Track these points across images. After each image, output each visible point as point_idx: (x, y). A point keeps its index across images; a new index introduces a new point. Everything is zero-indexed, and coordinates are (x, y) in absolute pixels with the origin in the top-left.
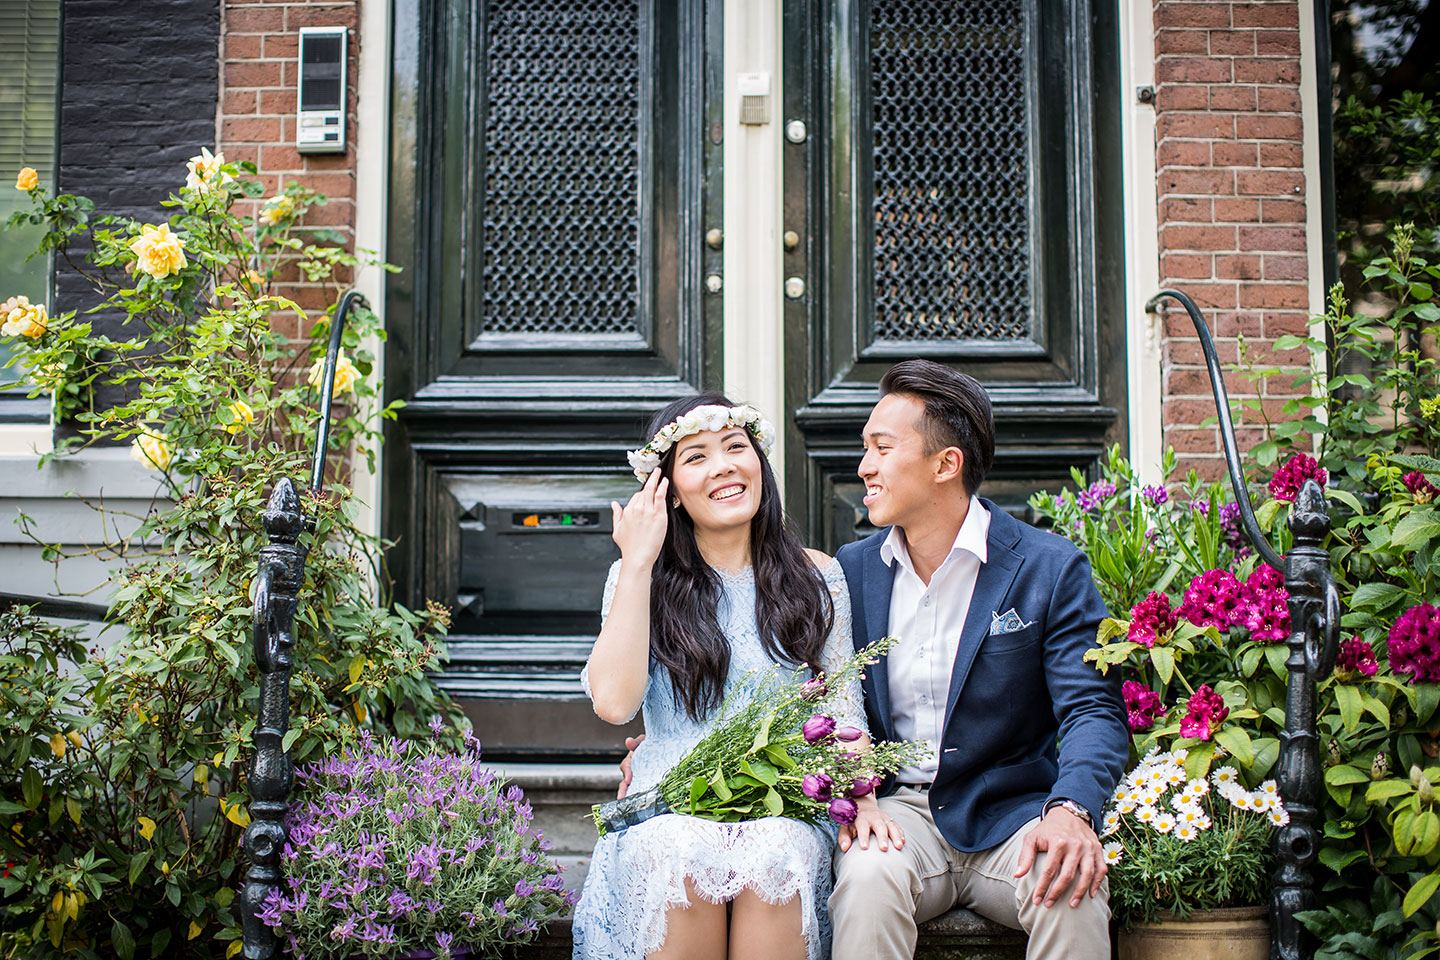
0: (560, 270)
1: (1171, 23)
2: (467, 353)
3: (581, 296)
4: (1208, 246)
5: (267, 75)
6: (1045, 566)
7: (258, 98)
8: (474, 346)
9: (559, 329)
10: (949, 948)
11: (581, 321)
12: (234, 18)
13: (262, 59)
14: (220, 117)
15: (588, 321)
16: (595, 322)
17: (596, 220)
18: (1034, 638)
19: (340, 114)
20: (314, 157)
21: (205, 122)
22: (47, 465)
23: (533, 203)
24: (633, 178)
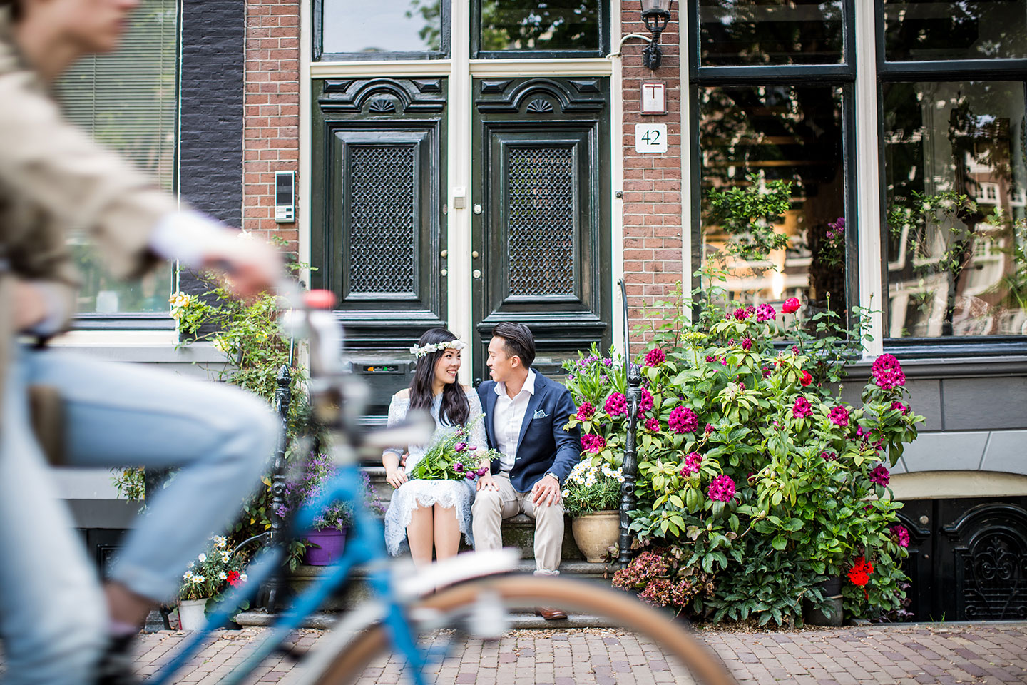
0: (381, 266)
1: (628, 166)
2: (344, 301)
3: (390, 277)
4: (642, 258)
5: (261, 190)
6: (554, 395)
7: (259, 199)
8: (347, 298)
9: (382, 291)
10: (518, 528)
11: (391, 287)
12: (248, 166)
13: (260, 183)
14: (243, 207)
15: (393, 287)
16: (396, 288)
17: (396, 246)
18: (549, 420)
19: (292, 207)
20: (282, 224)
21: (237, 210)
22: (178, 349)
23: (370, 239)
24: (411, 228)
